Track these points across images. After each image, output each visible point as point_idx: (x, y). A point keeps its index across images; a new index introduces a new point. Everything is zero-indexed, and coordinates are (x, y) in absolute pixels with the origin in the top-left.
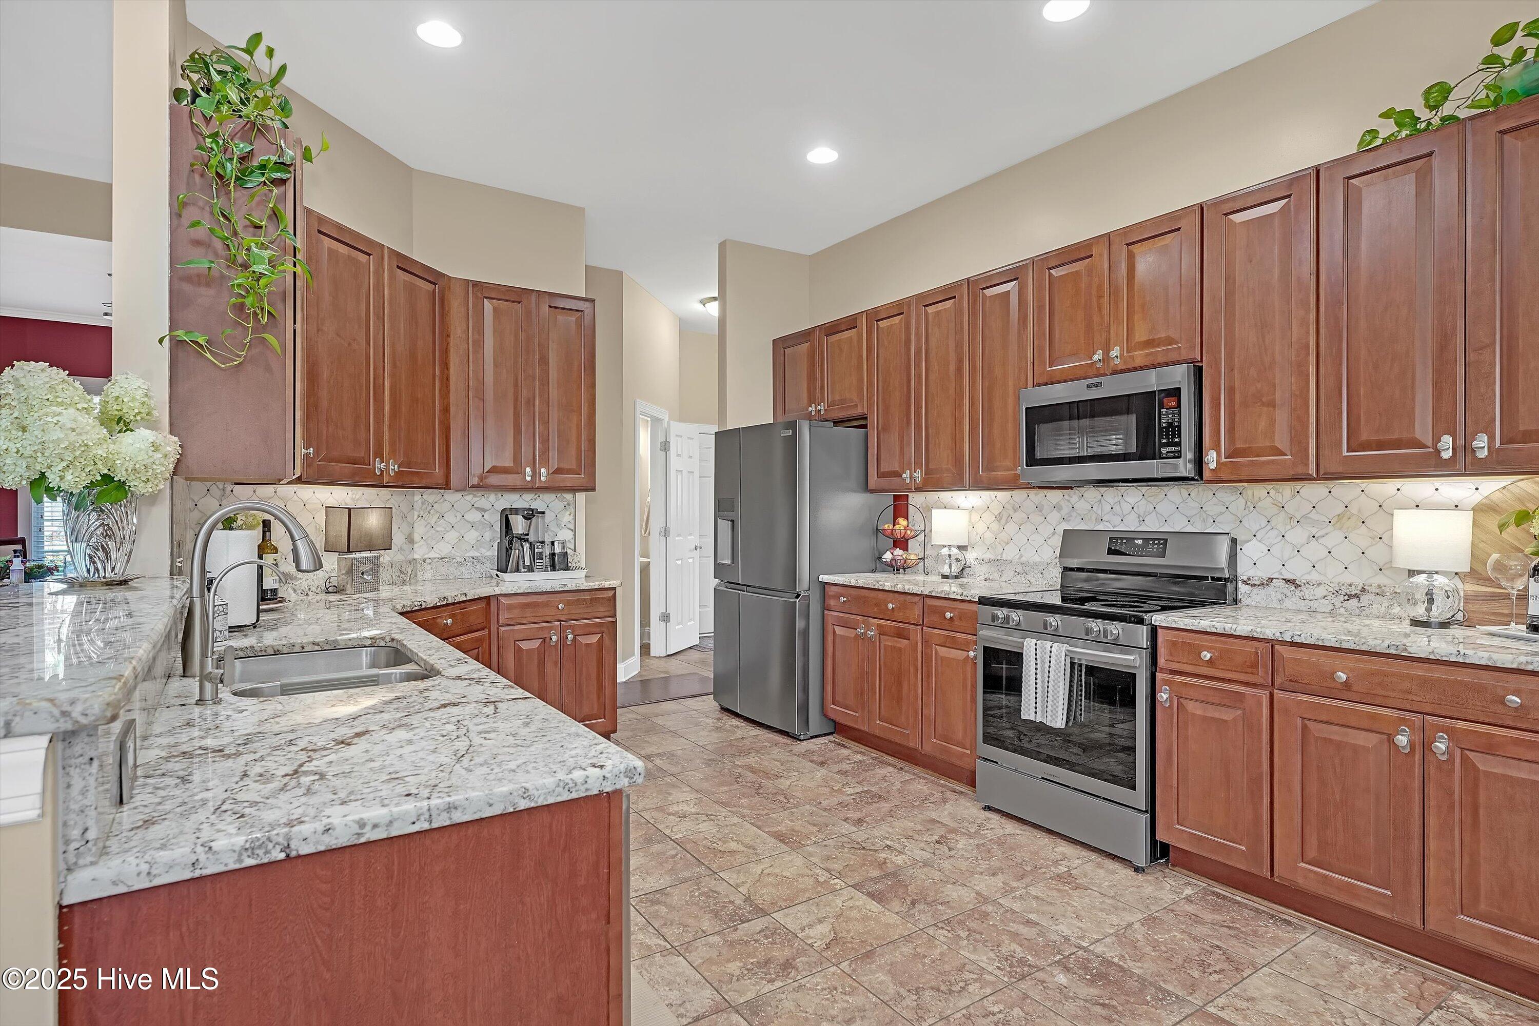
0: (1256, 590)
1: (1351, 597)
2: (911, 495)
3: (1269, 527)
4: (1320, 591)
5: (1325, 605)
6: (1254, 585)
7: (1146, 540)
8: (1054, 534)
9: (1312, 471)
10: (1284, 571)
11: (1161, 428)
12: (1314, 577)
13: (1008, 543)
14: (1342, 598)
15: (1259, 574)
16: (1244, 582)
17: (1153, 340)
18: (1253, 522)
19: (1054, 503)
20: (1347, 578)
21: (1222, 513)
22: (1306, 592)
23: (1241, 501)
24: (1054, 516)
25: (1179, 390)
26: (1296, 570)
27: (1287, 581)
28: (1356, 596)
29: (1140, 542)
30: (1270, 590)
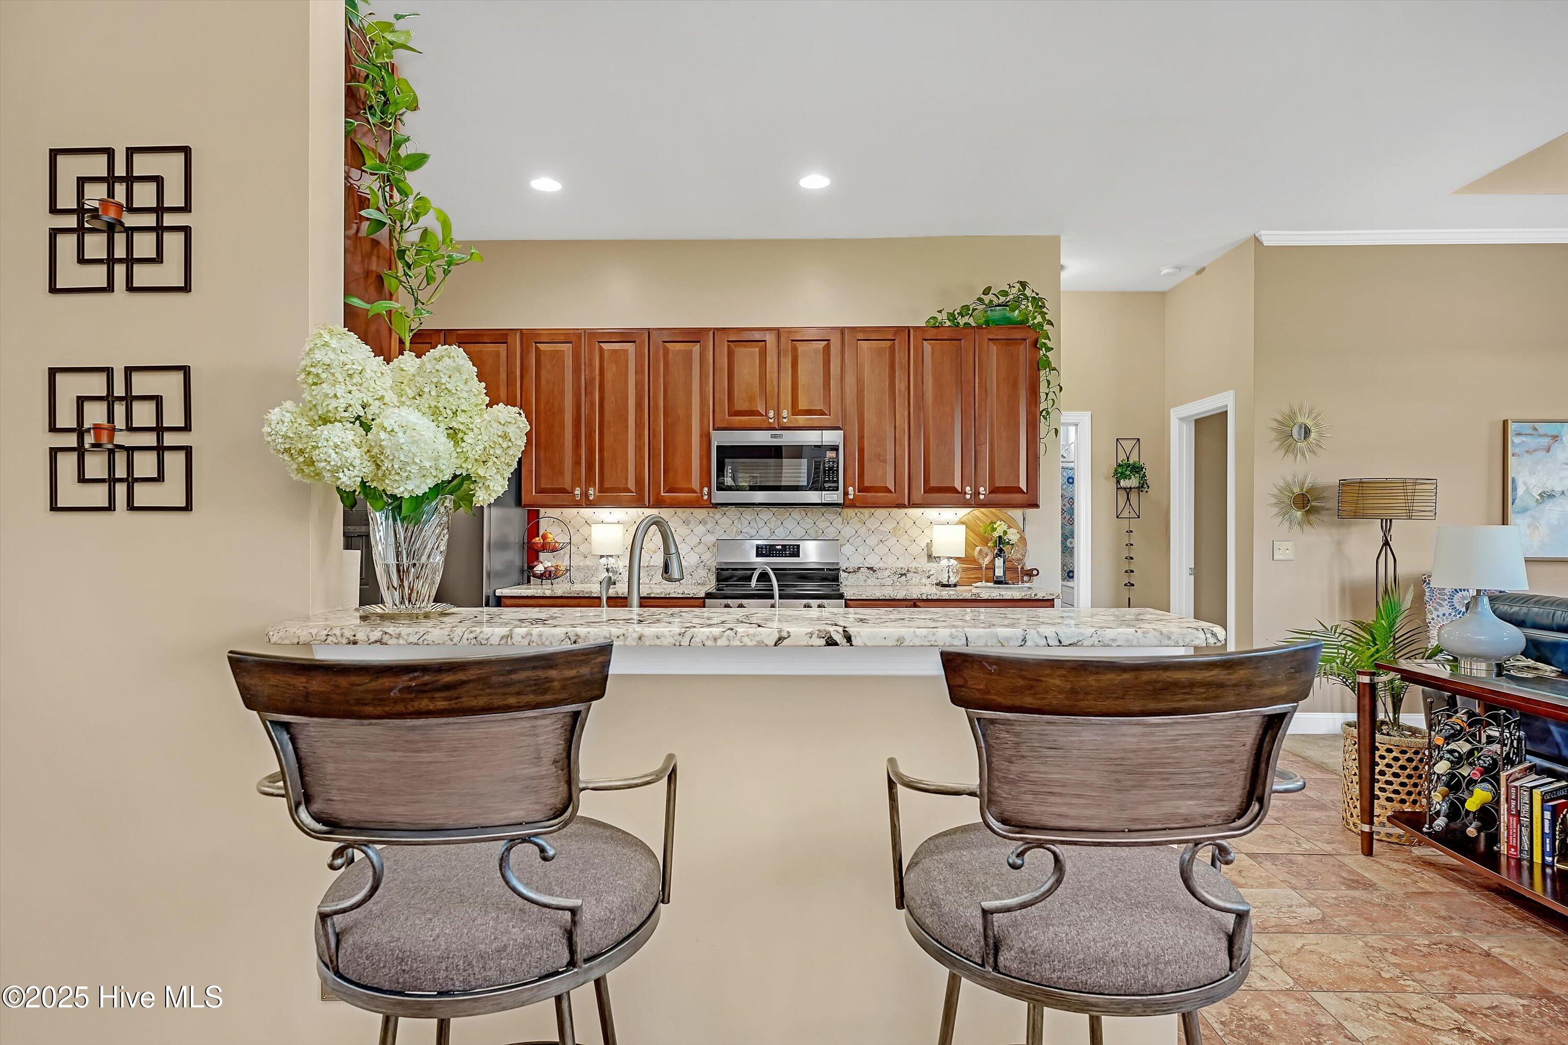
0: (851, 575)
1: (902, 575)
2: (542, 511)
3: (857, 535)
4: (887, 573)
5: (889, 581)
6: (849, 572)
7: (784, 546)
8: (700, 543)
9: (906, 503)
10: (865, 563)
11: (825, 470)
12: (882, 565)
13: (655, 552)
14: (897, 576)
15: (852, 565)
16: (844, 571)
17: (811, 410)
18: (848, 531)
19: (700, 519)
20: (899, 564)
21: (828, 527)
22: (879, 574)
23: (840, 519)
24: (700, 530)
25: (838, 446)
26: (872, 561)
27: (868, 568)
28: (905, 574)
29: (780, 547)
30: (859, 575)
